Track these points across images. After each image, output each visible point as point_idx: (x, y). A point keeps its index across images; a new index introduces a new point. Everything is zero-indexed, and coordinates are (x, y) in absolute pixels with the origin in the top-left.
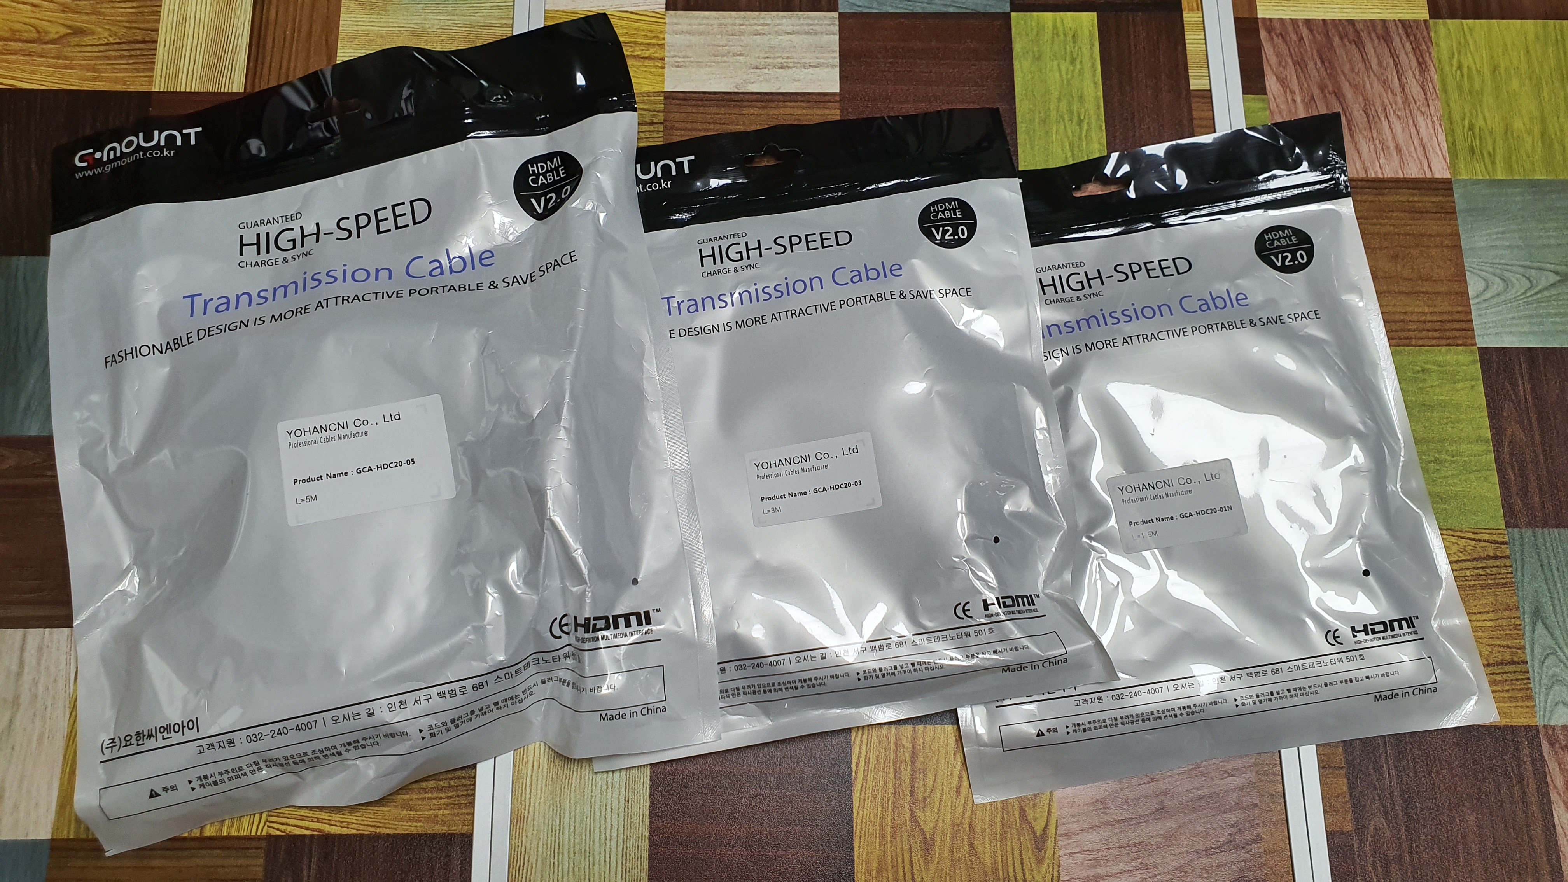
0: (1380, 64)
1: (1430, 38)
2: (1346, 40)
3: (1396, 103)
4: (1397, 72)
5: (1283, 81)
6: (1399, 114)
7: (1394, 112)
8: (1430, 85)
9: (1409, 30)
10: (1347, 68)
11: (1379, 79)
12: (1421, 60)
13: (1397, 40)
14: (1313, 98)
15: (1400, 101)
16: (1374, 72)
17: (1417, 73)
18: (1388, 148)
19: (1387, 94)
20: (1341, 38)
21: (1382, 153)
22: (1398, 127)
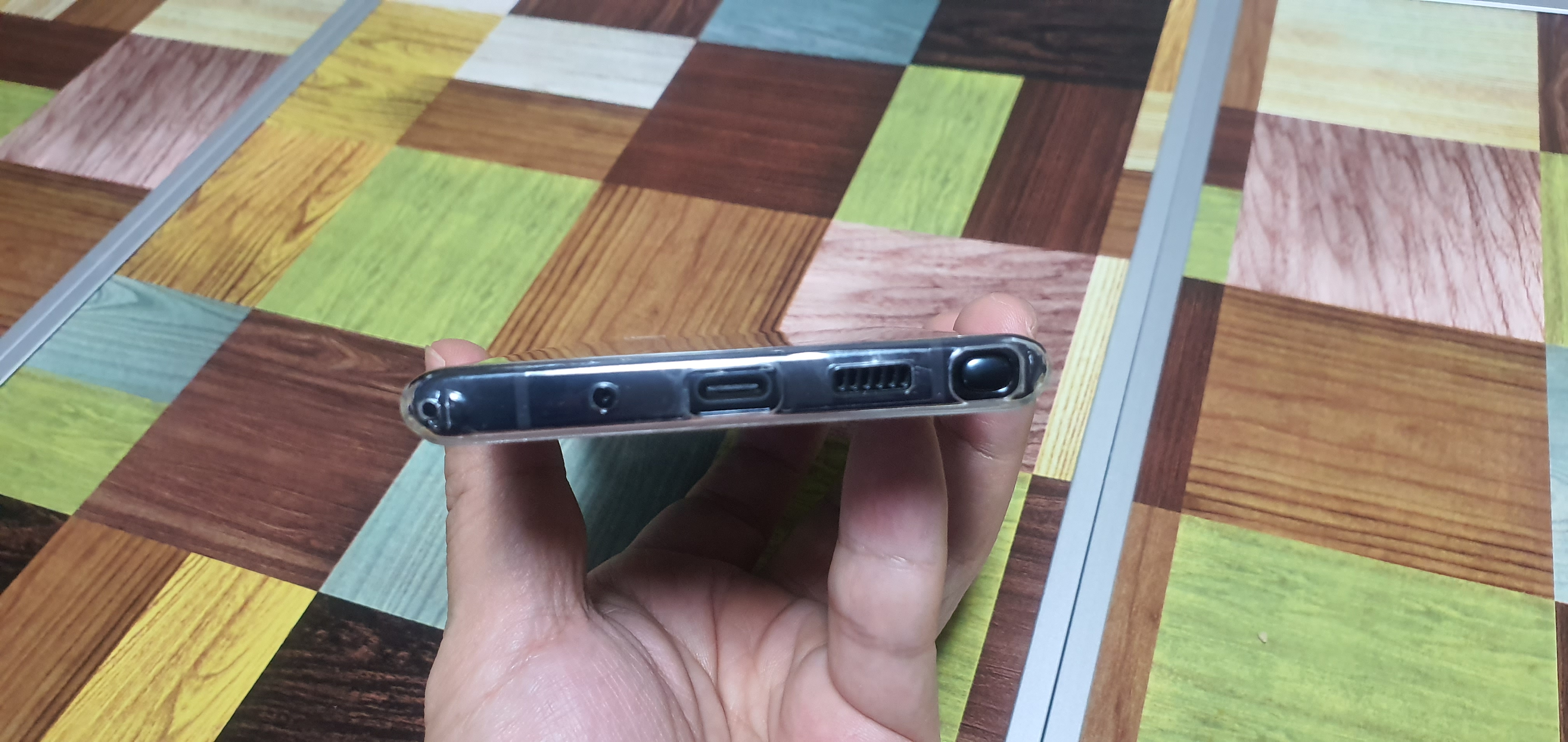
0: (1443, 188)
1: (1538, 174)
2: (1392, 155)
3: (1460, 235)
4: (1471, 201)
5: (1275, 183)
6: (1463, 249)
7: (1455, 245)
8: (1527, 225)
9: (1502, 159)
10: (1385, 184)
11: (1436, 204)
12: (1515, 193)
13: (1477, 167)
14: (1318, 207)
15: (1467, 233)
16: (1430, 196)
17: (1506, 208)
18: (1433, 286)
19: (1446, 222)
20: (1385, 150)
21: (1420, 290)
22: (1457, 264)
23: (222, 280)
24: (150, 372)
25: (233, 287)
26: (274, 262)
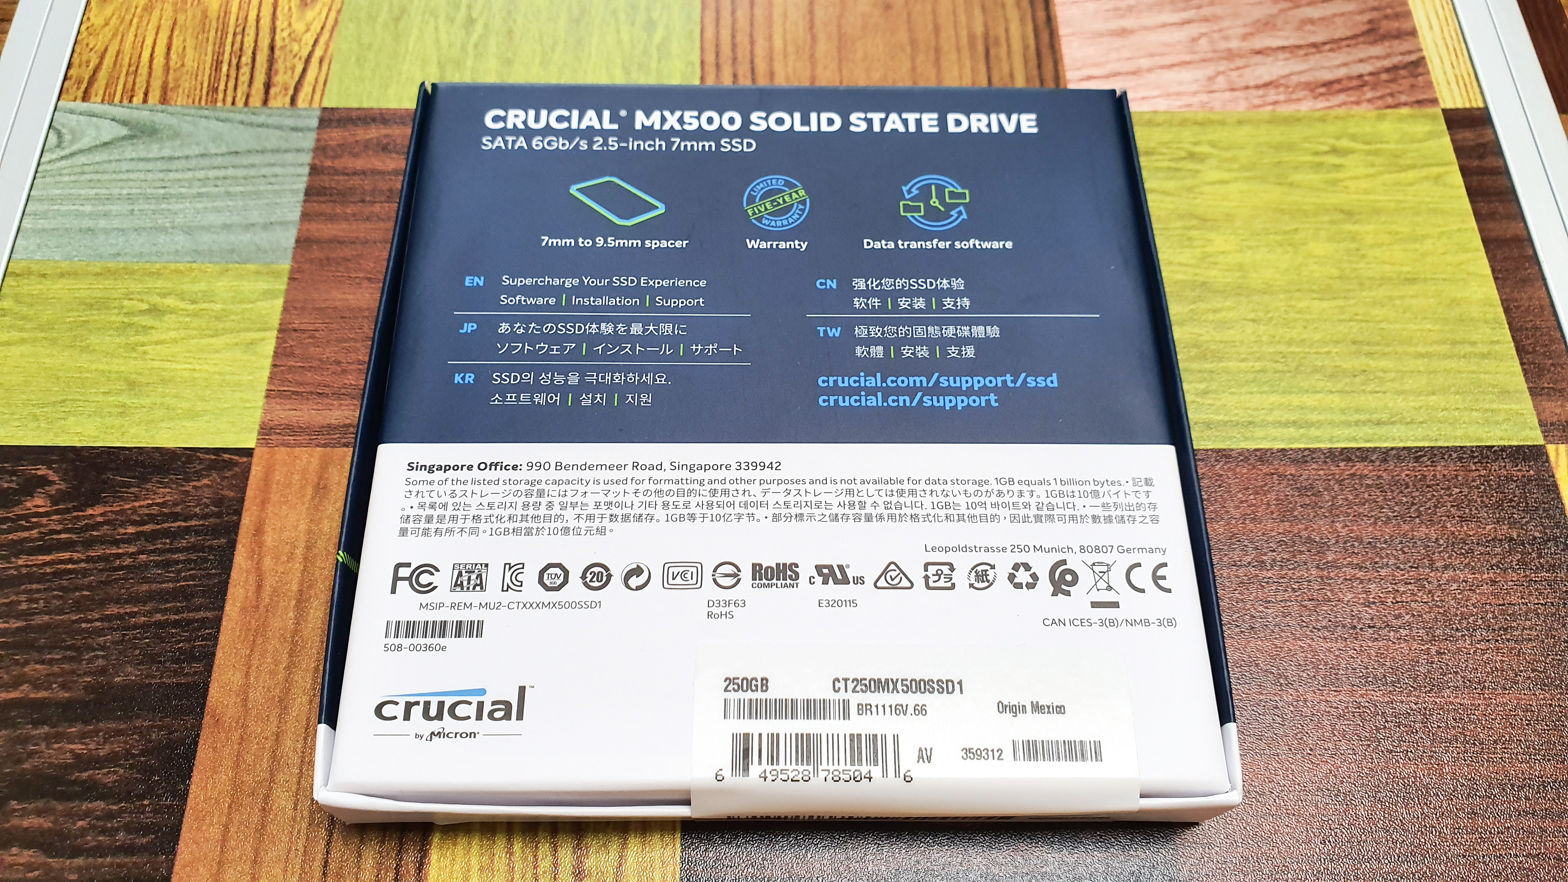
23: (244, 78)
24: (227, 227)
25: (268, 86)
26: (309, 39)
